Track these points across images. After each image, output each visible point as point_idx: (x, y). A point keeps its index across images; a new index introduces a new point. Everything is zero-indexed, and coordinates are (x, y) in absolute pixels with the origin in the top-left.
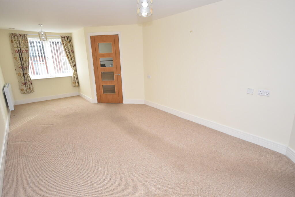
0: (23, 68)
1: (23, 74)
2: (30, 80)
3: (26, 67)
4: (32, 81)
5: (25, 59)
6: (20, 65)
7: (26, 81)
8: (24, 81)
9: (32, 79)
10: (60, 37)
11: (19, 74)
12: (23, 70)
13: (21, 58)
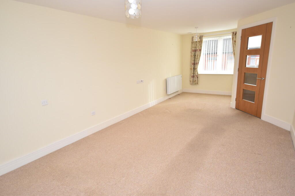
0: (195, 64)
1: (194, 68)
2: (197, 74)
3: (196, 63)
4: (198, 75)
5: (197, 56)
6: (193, 62)
7: (194, 75)
8: (192, 75)
9: (199, 73)
10: (231, 33)
11: (191, 69)
12: (194, 65)
13: (195, 55)
